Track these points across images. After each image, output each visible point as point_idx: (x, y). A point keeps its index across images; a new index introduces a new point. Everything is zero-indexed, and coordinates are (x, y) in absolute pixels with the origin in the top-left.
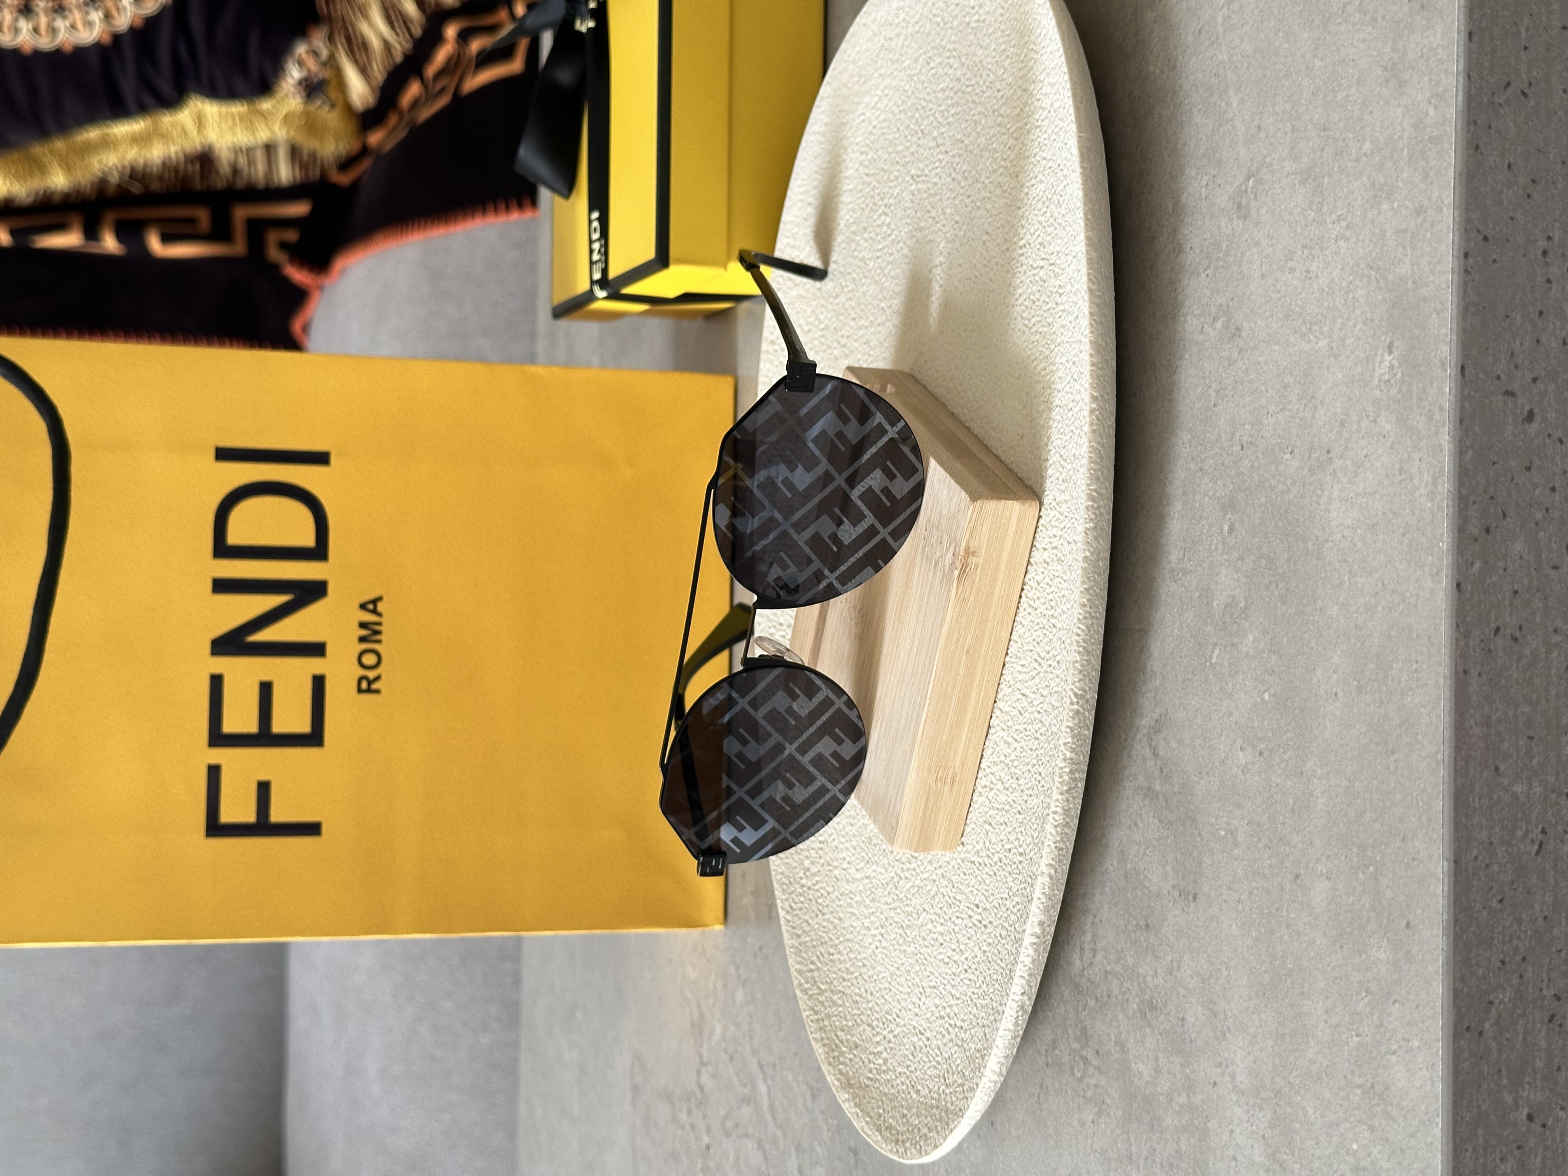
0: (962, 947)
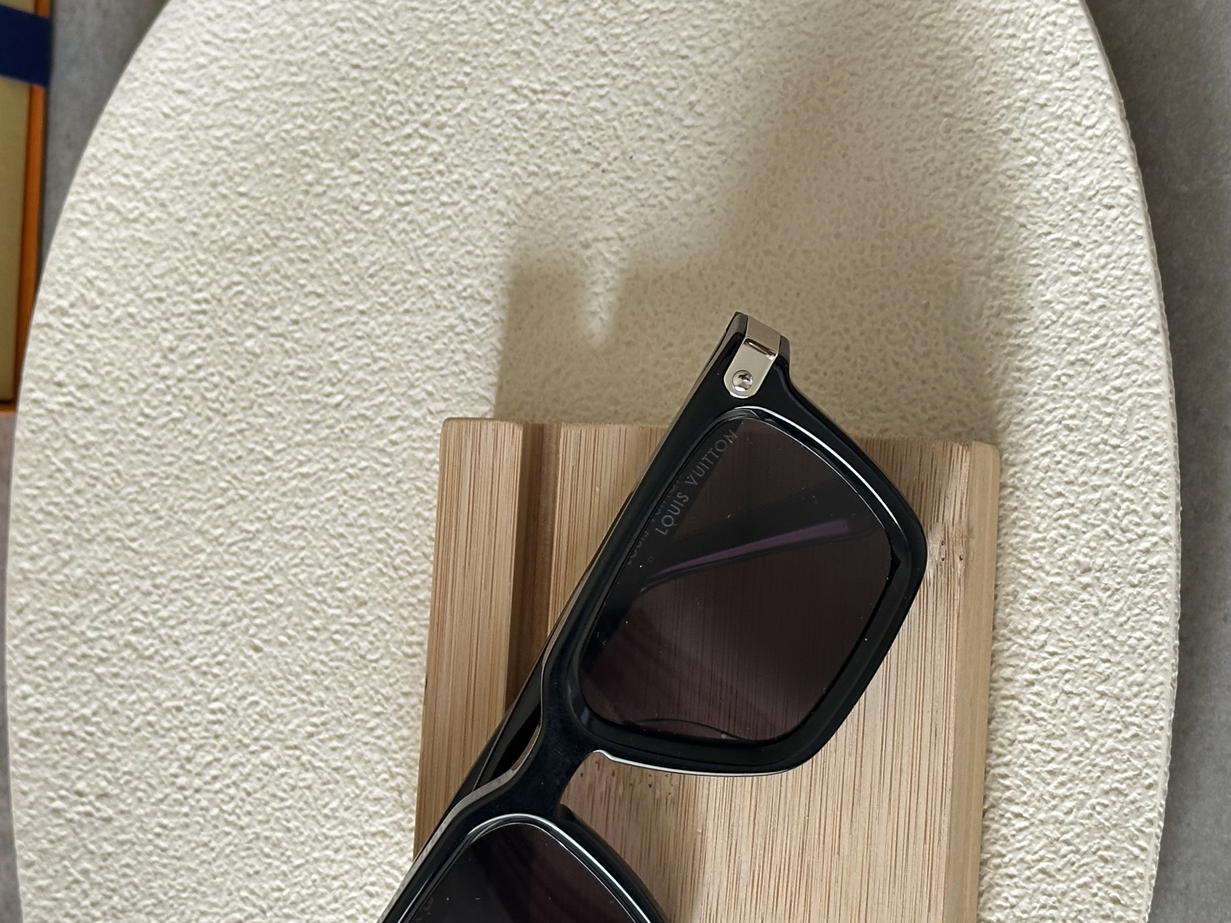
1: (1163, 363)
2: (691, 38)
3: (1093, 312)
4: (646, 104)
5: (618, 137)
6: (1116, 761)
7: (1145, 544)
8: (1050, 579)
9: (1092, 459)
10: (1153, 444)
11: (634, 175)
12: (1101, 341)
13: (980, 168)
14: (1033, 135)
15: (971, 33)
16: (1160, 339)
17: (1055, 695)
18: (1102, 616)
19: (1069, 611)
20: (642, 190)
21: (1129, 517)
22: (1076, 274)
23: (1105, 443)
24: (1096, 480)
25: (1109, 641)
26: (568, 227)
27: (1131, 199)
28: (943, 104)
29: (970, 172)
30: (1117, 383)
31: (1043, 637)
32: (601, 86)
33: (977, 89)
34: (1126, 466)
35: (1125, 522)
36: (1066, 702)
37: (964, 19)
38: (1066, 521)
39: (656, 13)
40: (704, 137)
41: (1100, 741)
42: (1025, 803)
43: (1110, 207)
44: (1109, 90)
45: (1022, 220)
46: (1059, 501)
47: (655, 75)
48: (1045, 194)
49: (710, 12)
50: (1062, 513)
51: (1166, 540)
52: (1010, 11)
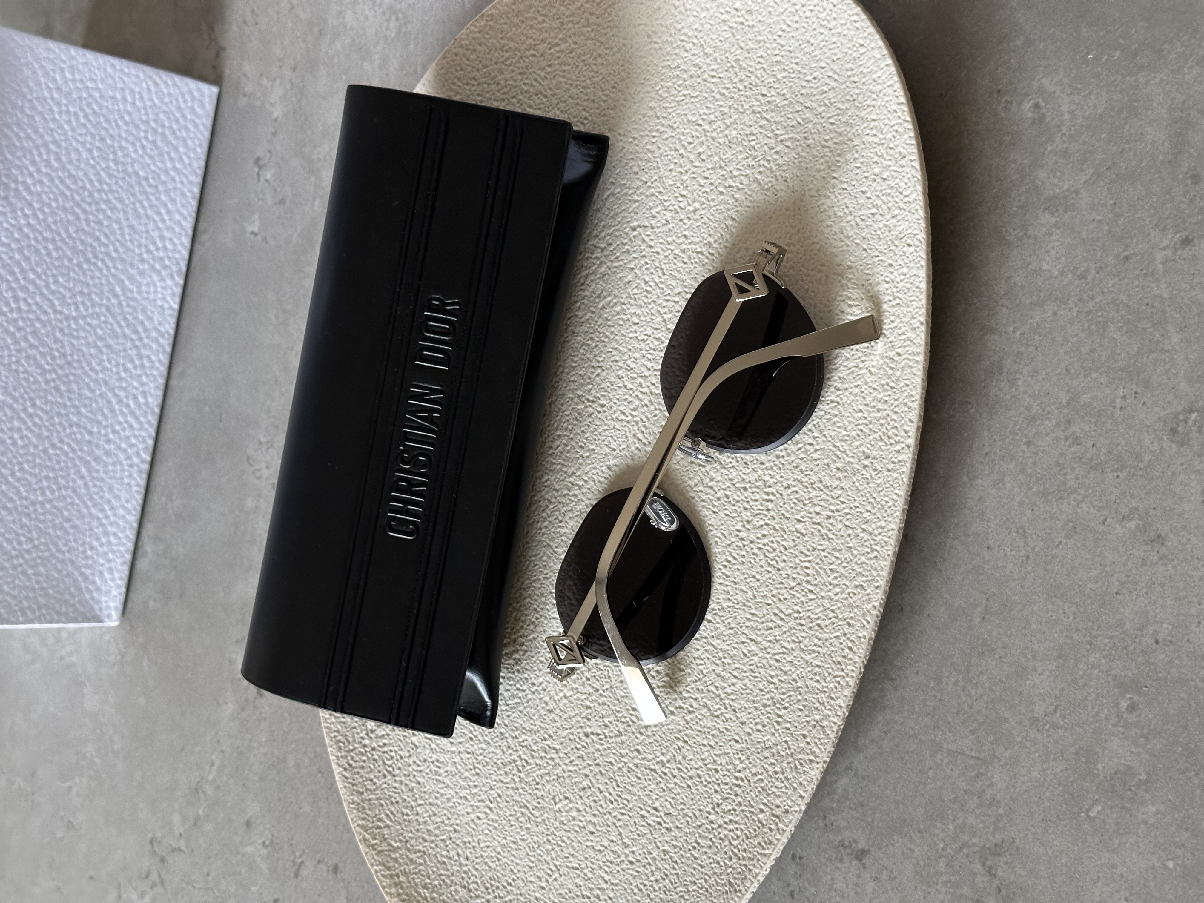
0: (625, 841)
1: (923, 343)
2: (705, 114)
3: (893, 306)
4: (676, 150)
5: (658, 168)
6: (864, 570)
7: (898, 448)
8: (848, 459)
9: (879, 393)
10: (911, 390)
11: (664, 191)
12: (895, 324)
13: (848, 212)
14: (878, 196)
15: (854, 130)
16: (923, 328)
17: (840, 526)
18: (871, 485)
19: (855, 480)
20: (666, 201)
21: (893, 430)
22: (887, 282)
23: (888, 384)
24: (880, 406)
25: (872, 500)
26: (626, 217)
27: (921, 242)
28: (833, 171)
29: (841, 214)
30: (899, 350)
31: (840, 492)
32: (654, 137)
33: (852, 165)
34: (896, 400)
35: (890, 433)
36: (845, 531)
37: (851, 121)
38: (861, 427)
39: (688, 97)
40: (703, 174)
41: (859, 557)
42: (816, 585)
43: (909, 245)
44: (919, 176)
45: (865, 246)
46: (860, 415)
47: (683, 134)
48: (879, 232)
49: (717, 100)
50: (860, 422)
51: (908, 446)
52: (875, 120)
